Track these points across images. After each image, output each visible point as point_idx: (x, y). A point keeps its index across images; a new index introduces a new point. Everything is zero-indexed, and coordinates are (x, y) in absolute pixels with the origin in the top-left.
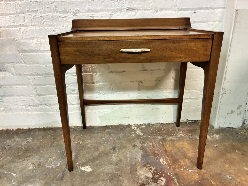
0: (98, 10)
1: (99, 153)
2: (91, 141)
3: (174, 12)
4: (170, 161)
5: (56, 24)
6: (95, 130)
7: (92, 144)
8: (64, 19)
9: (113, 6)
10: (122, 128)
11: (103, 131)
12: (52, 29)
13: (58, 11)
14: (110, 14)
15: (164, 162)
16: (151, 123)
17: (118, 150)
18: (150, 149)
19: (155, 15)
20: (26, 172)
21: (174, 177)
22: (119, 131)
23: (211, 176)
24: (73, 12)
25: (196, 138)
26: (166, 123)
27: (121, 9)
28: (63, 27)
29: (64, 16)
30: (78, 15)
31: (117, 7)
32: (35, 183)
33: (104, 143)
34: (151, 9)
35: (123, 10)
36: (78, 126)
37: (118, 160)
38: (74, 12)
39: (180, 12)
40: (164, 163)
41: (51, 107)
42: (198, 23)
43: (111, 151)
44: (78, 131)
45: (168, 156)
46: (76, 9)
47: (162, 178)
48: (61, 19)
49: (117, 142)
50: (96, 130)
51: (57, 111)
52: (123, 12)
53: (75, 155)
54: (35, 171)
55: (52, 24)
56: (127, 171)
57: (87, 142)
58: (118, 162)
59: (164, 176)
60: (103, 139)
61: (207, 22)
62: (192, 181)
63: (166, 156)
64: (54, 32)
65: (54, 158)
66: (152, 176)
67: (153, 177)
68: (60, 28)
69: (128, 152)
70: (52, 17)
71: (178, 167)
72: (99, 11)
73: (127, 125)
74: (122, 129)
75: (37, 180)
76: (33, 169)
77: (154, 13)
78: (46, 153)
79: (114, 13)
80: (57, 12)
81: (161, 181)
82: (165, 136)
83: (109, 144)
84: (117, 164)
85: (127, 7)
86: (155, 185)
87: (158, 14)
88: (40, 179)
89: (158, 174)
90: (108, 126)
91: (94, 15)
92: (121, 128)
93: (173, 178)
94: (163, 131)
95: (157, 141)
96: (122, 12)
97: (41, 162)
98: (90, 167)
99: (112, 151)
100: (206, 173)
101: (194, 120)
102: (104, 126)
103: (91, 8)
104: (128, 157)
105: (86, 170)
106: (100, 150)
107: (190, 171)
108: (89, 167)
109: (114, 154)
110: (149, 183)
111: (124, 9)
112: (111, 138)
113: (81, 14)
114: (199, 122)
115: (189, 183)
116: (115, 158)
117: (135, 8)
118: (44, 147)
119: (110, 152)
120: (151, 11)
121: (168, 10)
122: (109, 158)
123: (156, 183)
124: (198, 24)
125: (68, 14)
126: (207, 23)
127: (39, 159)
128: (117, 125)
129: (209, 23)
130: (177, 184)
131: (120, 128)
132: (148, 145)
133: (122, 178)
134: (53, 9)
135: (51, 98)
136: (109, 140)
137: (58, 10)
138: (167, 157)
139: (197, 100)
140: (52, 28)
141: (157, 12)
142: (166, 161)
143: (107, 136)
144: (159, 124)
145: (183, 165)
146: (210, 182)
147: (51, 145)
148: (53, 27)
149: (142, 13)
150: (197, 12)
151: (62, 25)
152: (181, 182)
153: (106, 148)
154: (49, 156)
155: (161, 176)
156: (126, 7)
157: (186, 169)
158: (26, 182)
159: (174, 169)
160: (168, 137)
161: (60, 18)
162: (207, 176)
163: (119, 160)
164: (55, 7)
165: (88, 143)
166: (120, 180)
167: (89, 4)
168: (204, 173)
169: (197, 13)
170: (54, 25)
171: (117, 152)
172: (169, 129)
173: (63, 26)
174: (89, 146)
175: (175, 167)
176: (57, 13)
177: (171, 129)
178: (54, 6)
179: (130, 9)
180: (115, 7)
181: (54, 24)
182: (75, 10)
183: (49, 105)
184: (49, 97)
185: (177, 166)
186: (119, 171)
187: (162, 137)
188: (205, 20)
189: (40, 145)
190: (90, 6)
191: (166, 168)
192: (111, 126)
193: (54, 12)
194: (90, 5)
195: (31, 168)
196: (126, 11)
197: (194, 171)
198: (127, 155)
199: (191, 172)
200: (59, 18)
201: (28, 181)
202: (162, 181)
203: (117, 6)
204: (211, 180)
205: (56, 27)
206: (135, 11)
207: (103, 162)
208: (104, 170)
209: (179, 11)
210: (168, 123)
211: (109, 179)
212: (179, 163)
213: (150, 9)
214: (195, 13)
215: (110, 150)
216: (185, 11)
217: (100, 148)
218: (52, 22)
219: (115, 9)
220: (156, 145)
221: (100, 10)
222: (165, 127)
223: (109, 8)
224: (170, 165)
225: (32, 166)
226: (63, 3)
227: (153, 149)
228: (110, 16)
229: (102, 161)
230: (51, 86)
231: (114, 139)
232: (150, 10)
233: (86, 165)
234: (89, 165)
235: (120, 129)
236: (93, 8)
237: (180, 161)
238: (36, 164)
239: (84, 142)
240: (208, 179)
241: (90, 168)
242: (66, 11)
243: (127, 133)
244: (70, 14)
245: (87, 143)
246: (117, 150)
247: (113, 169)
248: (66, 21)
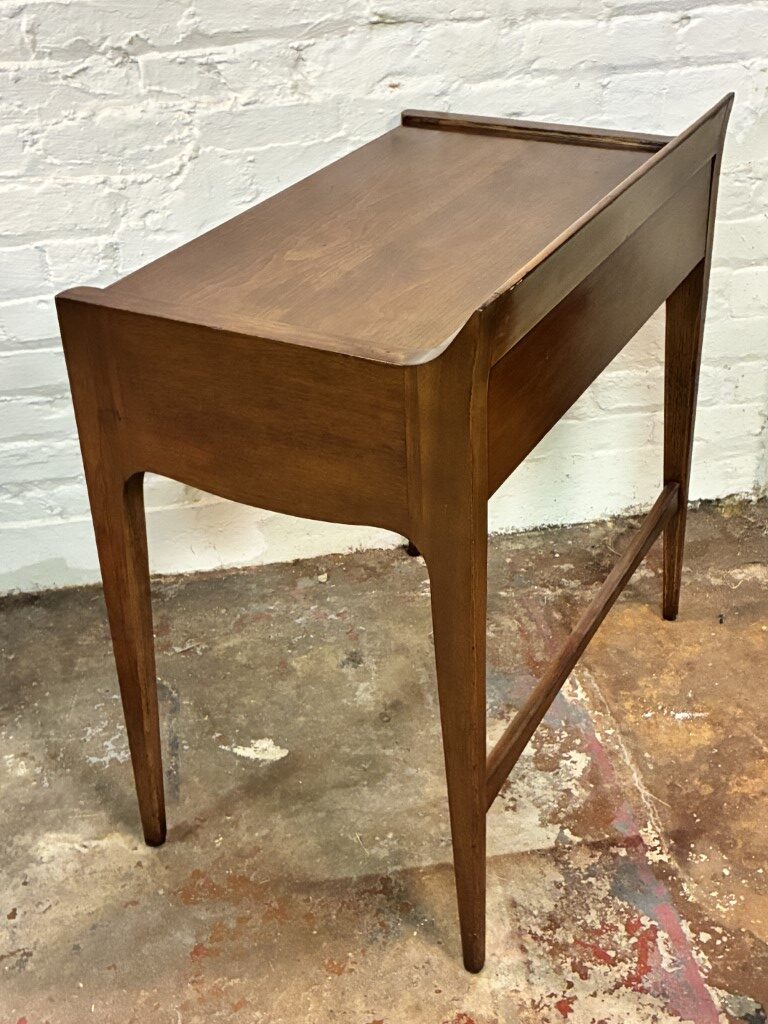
0: (239, 32)
1: (298, 687)
2: (245, 639)
3: (590, 22)
4: (599, 685)
5: (39, 109)
6: (249, 586)
7: (252, 649)
8: (76, 85)
9: (305, 11)
10: (371, 564)
11: (287, 588)
12: (21, 135)
13: (44, 47)
14: (296, 45)
15: (576, 696)
16: (503, 532)
17: (376, 663)
18: (511, 647)
19: (505, 40)
20: (12, 787)
21: (618, 744)
22: (361, 580)
23: (758, 728)
24: (119, 49)
25: (709, 581)
26: (572, 523)
27: (347, 21)
28: (70, 123)
29: (76, 69)
30: (140, 59)
31: (328, 16)
32: (68, 825)
33: (306, 641)
34: (487, 15)
35: (355, 24)
36: (163, 572)
37: (385, 704)
38: (124, 47)
39: (618, 21)
40: (579, 699)
41: (24, 497)
42: (700, 65)
43: (344, 670)
44: (165, 596)
45: (591, 670)
46: (133, 34)
47: (573, 753)
48: (61, 85)
49: (362, 631)
50: (254, 586)
51: (56, 511)
52: (355, 36)
53: (196, 705)
54: (49, 781)
55: (16, 109)
56: (432, 741)
57: (226, 645)
58: (388, 712)
59: (581, 745)
60: (298, 621)
61: (743, 57)
62: (688, 752)
63: (583, 671)
64: (27, 148)
65: (105, 724)
66: (535, 750)
67: (536, 754)
68: (59, 127)
69: (420, 670)
70: (17, 80)
71: (633, 706)
72: (245, 35)
73: (392, 548)
74: (373, 569)
75: (73, 814)
76: (36, 775)
77: (500, 29)
78: (61, 708)
79: (311, 41)
80: (40, 56)
81: (568, 763)
82: (573, 584)
83: (330, 644)
84: (386, 719)
85: (376, 14)
86: (548, 779)
87: (517, 32)
88: (82, 808)
89: (555, 742)
90: (304, 560)
91: (217, 58)
92: (366, 568)
93: (617, 747)
94: (563, 563)
95: (539, 612)
96: (349, 36)
97: (57, 746)
98: (276, 744)
99: (349, 671)
100: (742, 719)
101: (700, 500)
102: (287, 564)
103: (202, 27)
104: (426, 688)
105: (261, 757)
106: (299, 673)
107: (680, 716)
108: (271, 742)
109: (362, 682)
110: (524, 777)
111: (358, 21)
112: (333, 616)
113: (155, 55)
114: (722, 507)
115: (676, 759)
116: (369, 697)
117: (411, 16)
118: (34, 684)
119: (344, 676)
120: (485, 22)
121: (564, 15)
122: (345, 701)
123: (551, 773)
124: (704, 68)
125: (94, 57)
126: (742, 62)
127: (41, 736)
128: (346, 552)
129: (751, 64)
130: (633, 766)
131: (362, 566)
132: (502, 631)
133: (416, 767)
134: (22, 40)
135: (24, 456)
136: (326, 625)
137: (45, 44)
138: (586, 673)
139: (713, 407)
140: (18, 131)
141: (513, 23)
142: (584, 689)
143: (312, 608)
144: (543, 533)
145: (655, 697)
146: (755, 749)
147: (64, 672)
148: (21, 127)
149: (443, 35)
150: (697, 16)
151: (64, 113)
152: (645, 759)
153: (320, 661)
154: (80, 718)
155: (567, 747)
156: (366, 12)
157: (666, 712)
158: (28, 825)
159: (618, 717)
160: (587, 589)
161: (56, 83)
162: (747, 728)
163: (388, 703)
164: (28, 32)
165: (235, 646)
166: (410, 778)
167: (191, 9)
168: (735, 720)
169: (694, 23)
170: (30, 116)
171: (374, 674)
172: (588, 549)
173: (71, 117)
174: (241, 658)
175: (623, 707)
176: (37, 58)
177: (598, 551)
178: (24, 28)
179: (388, 21)
180: (315, 12)
181: (26, 111)
182: (127, 40)
183: (15, 489)
184: (14, 453)
185: (628, 705)
186: (397, 747)
187: (559, 591)
188: (733, 51)
189: (15, 678)
190: (199, 15)
191: (586, 716)
192: (318, 559)
193: (25, 56)
194: (198, 11)
195: (22, 771)
196: (371, 29)
197: (696, 715)
198: (422, 681)
199: (685, 720)
200: (52, 83)
201: (35, 819)
202: (574, 762)
203: (327, 12)
204: (761, 741)
205: (35, 124)
206: (412, 25)
207: (323, 720)
208: (337, 746)
209: (617, 15)
210: (581, 520)
211: (364, 779)
212: (634, 693)
213: (478, 14)
214: (685, 21)
215: (342, 667)
216: (643, 17)
217: (294, 664)
218: (19, 103)
219: (317, 22)
220: (534, 627)
221: (246, 31)
222: (570, 542)
223: (289, 22)
224: (601, 702)
225: (23, 763)
226: (70, 12)
227: (523, 645)
228: (297, 56)
229: (316, 714)
230: (24, 401)
231: (349, 619)
232: (482, 19)
233: (256, 738)
234: (269, 737)
235: (363, 570)
236: (210, 24)
237: (641, 683)
238: (40, 757)
239: (215, 643)
240: (748, 739)
241: (278, 747)
242: (82, 48)
243: (399, 584)
244: (104, 59)
245: (228, 648)
246: (369, 662)
247: (372, 740)
248: (83, 92)
